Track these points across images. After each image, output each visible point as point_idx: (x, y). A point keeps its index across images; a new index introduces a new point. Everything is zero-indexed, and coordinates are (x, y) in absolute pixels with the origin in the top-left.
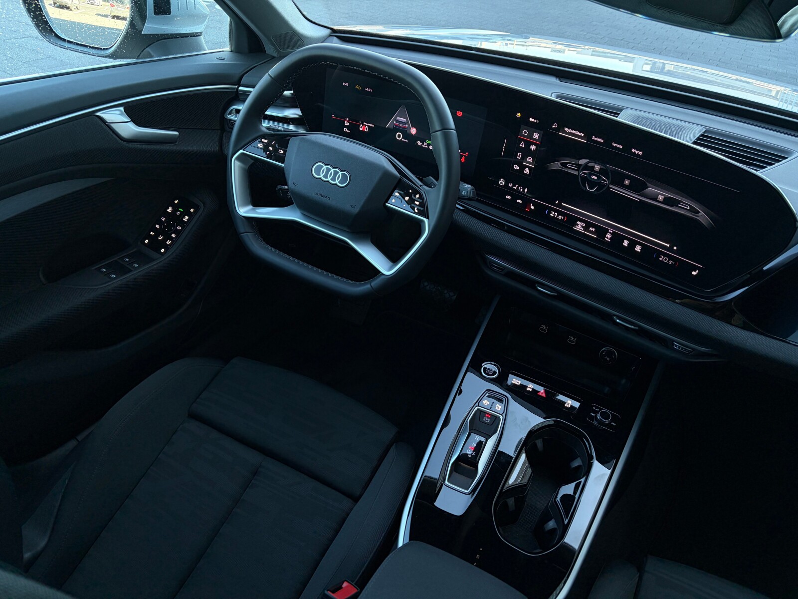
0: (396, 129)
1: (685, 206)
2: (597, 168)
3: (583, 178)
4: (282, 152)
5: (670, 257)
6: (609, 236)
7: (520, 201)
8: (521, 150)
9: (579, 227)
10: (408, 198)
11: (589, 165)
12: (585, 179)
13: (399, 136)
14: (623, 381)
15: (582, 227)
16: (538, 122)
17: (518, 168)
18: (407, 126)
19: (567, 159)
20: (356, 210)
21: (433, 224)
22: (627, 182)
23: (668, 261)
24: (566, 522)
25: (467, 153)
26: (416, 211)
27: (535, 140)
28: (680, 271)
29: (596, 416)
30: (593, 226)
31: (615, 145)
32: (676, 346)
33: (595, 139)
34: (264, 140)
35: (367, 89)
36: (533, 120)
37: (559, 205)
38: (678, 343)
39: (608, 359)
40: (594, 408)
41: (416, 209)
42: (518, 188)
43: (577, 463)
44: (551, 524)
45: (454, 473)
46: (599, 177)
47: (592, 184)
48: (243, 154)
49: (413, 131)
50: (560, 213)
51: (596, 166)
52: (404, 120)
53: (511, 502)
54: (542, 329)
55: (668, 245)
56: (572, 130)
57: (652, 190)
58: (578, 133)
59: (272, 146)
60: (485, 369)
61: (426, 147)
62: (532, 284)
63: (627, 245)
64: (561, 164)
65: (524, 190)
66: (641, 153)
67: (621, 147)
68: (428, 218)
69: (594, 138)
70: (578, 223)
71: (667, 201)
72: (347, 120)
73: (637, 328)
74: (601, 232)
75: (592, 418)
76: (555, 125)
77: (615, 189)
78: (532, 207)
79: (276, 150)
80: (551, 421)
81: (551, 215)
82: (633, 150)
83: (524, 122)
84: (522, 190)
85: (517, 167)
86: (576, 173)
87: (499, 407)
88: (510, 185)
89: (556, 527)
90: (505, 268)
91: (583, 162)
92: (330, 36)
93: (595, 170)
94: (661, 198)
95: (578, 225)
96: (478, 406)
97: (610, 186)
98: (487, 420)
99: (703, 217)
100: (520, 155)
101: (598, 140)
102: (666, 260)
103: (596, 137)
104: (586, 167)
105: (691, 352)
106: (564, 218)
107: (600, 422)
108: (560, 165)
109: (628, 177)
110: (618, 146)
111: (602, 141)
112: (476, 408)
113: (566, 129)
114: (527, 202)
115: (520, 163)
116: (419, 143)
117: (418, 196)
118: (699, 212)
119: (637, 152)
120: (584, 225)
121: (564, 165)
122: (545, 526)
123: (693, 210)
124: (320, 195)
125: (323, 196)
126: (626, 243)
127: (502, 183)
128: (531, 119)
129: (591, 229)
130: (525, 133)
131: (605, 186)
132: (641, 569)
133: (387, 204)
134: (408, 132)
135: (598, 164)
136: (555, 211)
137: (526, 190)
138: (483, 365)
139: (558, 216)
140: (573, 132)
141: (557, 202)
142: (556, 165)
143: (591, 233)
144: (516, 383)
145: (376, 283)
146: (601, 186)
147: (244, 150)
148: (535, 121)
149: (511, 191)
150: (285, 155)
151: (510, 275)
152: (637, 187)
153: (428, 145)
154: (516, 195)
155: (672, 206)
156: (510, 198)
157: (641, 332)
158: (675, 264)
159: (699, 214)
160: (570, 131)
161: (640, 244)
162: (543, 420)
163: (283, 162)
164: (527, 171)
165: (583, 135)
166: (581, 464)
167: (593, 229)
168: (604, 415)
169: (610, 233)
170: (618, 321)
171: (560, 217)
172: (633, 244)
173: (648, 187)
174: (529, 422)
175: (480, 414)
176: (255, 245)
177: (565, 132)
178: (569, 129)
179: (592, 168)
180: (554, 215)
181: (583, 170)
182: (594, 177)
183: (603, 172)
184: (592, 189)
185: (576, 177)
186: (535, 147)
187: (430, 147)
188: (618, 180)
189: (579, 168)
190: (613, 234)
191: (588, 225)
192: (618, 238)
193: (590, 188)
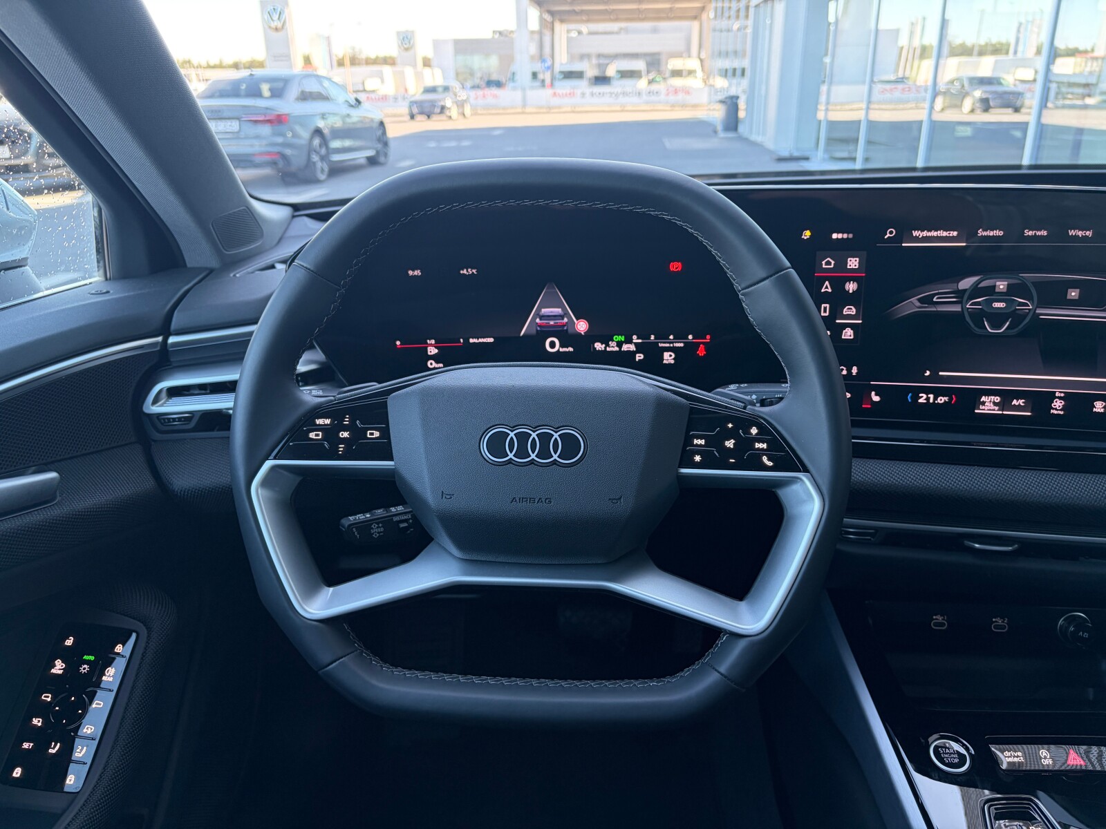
0: (544, 333)
2: (1002, 286)
3: (973, 314)
4: (377, 434)
6: (1058, 404)
7: (846, 395)
8: (826, 298)
10: (733, 441)
11: (982, 285)
12: (978, 316)
13: (552, 345)
15: (995, 404)
16: (851, 236)
18: (566, 320)
19: (930, 287)
20: (626, 505)
22: (1073, 294)
25: (708, 337)
26: (770, 464)
27: (853, 271)
30: (1018, 395)
31: (1030, 233)
33: (985, 234)
34: (319, 421)
35: (465, 272)
36: (840, 236)
37: (935, 378)
41: (765, 459)
46: (1009, 302)
47: (997, 319)
48: (274, 468)
49: (582, 326)
50: (938, 392)
51: (998, 283)
52: (558, 311)
54: (936, 624)
56: (929, 230)
58: (945, 234)
59: (345, 429)
60: (938, 753)
61: (617, 349)
62: (955, 543)
63: (1102, 410)
64: (919, 300)
65: (849, 370)
66: (1089, 233)
67: (1045, 233)
68: (806, 470)
69: (981, 233)
70: (983, 399)
72: (431, 345)
74: (1040, 401)
76: (891, 233)
77: (1051, 313)
78: (876, 398)
79: (358, 434)
81: (920, 401)
82: (1072, 233)
83: (822, 244)
84: (843, 372)
86: (957, 308)
90: (877, 529)
91: (966, 283)
92: (294, 217)
93: (997, 290)
95: (983, 403)
97: (1038, 311)
100: (825, 308)
101: (991, 234)
103: (984, 229)
104: (976, 291)
106: (951, 399)
108: (918, 304)
109: (1074, 284)
110: (1039, 233)
111: (998, 233)
113: (915, 233)
114: (862, 392)
116: (599, 346)
117: (754, 431)
119: (1080, 233)
120: (997, 399)
121: (926, 300)
124: (521, 499)
125: (532, 500)
126: (1099, 407)
128: (835, 236)
129: (1015, 402)
130: (828, 263)
131: (1025, 315)
133: (682, 471)
134: (570, 331)
135: (1001, 279)
136: (927, 391)
137: (855, 370)
139: (935, 399)
140: (934, 234)
141: (928, 373)
142: (912, 305)
143: (1019, 410)
145: (728, 661)
146: (1015, 316)
147: (275, 458)
148: (845, 236)
150: (389, 438)
151: (893, 539)
153: (620, 344)
160: (925, 233)
163: (392, 459)
164: (848, 334)
165: (955, 233)
167: (1021, 402)
169: (1060, 398)
171: (942, 400)
177: (917, 239)
178: (922, 231)
179: (991, 290)
180: (928, 399)
181: (971, 298)
182: (997, 305)
183: (1012, 290)
184: (1000, 328)
185: (959, 316)
186: (856, 284)
187: (625, 347)
188: (1055, 295)
189: (962, 298)
190: (1066, 398)
191: (1006, 397)
192: (1079, 402)
193: (994, 327)
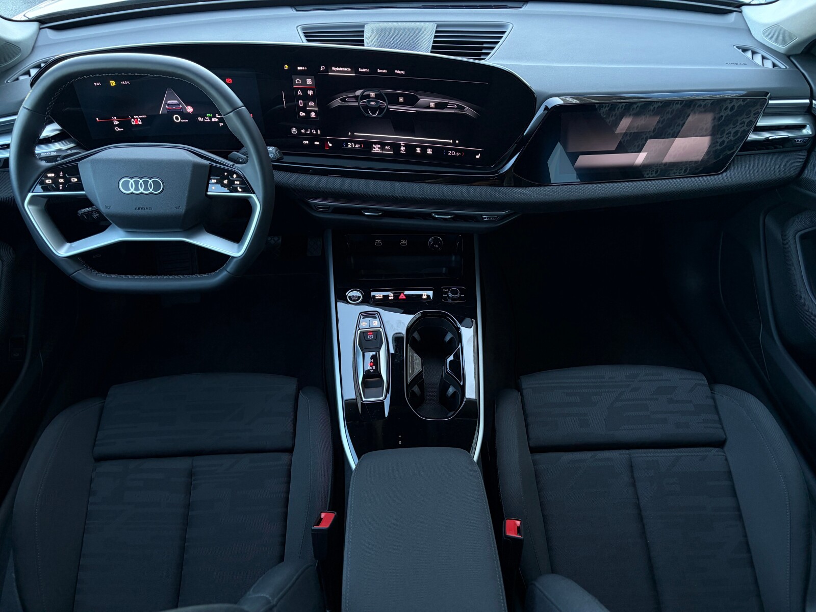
0: (171, 113)
1: (453, 106)
2: (373, 94)
3: (363, 107)
4: (76, 180)
5: (457, 150)
6: (403, 149)
7: (317, 143)
8: (300, 98)
9: (376, 149)
10: (226, 181)
11: (365, 93)
12: (366, 108)
13: (177, 118)
14: (453, 258)
15: (379, 148)
16: (306, 68)
18: (181, 106)
19: (345, 94)
20: (182, 210)
21: (261, 197)
22: (401, 99)
23: (456, 154)
24: (462, 384)
26: (240, 190)
27: (309, 85)
28: (466, 159)
29: (448, 295)
30: (388, 144)
31: (380, 71)
32: (485, 218)
33: (362, 70)
34: (49, 175)
35: (123, 82)
36: (301, 68)
37: (353, 136)
38: (486, 215)
39: (437, 246)
40: (444, 290)
41: (238, 188)
42: (311, 131)
43: (449, 337)
44: (451, 390)
45: (365, 389)
46: (377, 102)
47: (374, 110)
48: (33, 196)
49: (190, 109)
50: (356, 143)
51: (371, 93)
52: (175, 102)
53: (416, 389)
54: (377, 244)
55: (451, 141)
56: (339, 67)
57: (423, 100)
58: (346, 69)
59: (61, 178)
60: (350, 297)
61: (209, 120)
62: (359, 212)
63: (420, 152)
64: (340, 100)
65: (317, 132)
66: (403, 72)
67: (385, 71)
68: (254, 193)
69: (360, 70)
70: (374, 146)
71: (438, 106)
72: (115, 119)
73: (453, 216)
75: (445, 298)
76: (323, 68)
77: (393, 108)
78: (330, 145)
79: (67, 181)
80: (419, 314)
81: (349, 146)
82: (396, 72)
83: (293, 72)
84: (315, 132)
85: (303, 114)
86: (356, 104)
87: (375, 323)
88: (303, 131)
89: (455, 390)
90: (330, 206)
91: (358, 93)
93: (371, 97)
94: (432, 105)
95: (374, 148)
96: (360, 329)
97: (389, 107)
98: (371, 337)
99: (468, 111)
100: (301, 102)
101: (364, 70)
102: (453, 153)
103: (362, 69)
104: (363, 97)
105: (497, 218)
106: (361, 146)
107: (453, 299)
108: (340, 102)
109: (402, 95)
110: (383, 71)
111: (367, 70)
112: (359, 332)
113: (333, 68)
114: (323, 142)
115: (304, 109)
116: (200, 119)
117: (235, 176)
118: (465, 108)
119: (400, 72)
120: (379, 146)
121: (343, 100)
122: (447, 393)
123: (459, 107)
124: (139, 208)
125: (143, 208)
126: (418, 150)
127: (295, 132)
128: (299, 68)
129: (386, 147)
130: (298, 81)
131: (384, 108)
132: (519, 389)
133: (208, 193)
134: (184, 112)
135: (373, 91)
136: (351, 142)
137: (319, 132)
138: (347, 294)
139: (355, 145)
140: (341, 69)
141: (350, 134)
142: (337, 102)
143: (388, 151)
144: (379, 297)
145: (230, 267)
146: (381, 109)
147: (33, 192)
148: (303, 68)
149: (305, 136)
150: (81, 181)
151: (336, 210)
152: (411, 101)
153: (210, 118)
154: (312, 138)
155: (443, 109)
156: (307, 142)
157: (457, 218)
158: (462, 154)
159: (466, 109)
160: (337, 69)
161: (430, 147)
162: (412, 316)
163: (83, 190)
164: (313, 115)
165: (350, 69)
166: (452, 336)
167: (389, 147)
168: (454, 292)
169: (403, 146)
170: (437, 216)
171: (358, 146)
172: (424, 149)
173: (419, 99)
174: (403, 323)
175: (364, 335)
176: (93, 279)
177: (334, 71)
178: (336, 68)
179: (368, 96)
180: (352, 145)
181: (361, 100)
182: (372, 103)
183: (378, 97)
184: (375, 113)
185: (357, 108)
186: (312, 91)
187: (213, 120)
188: (393, 100)
189: (358, 99)
190: (406, 146)
191: (383, 145)
192: (410, 148)
193: (373, 113)
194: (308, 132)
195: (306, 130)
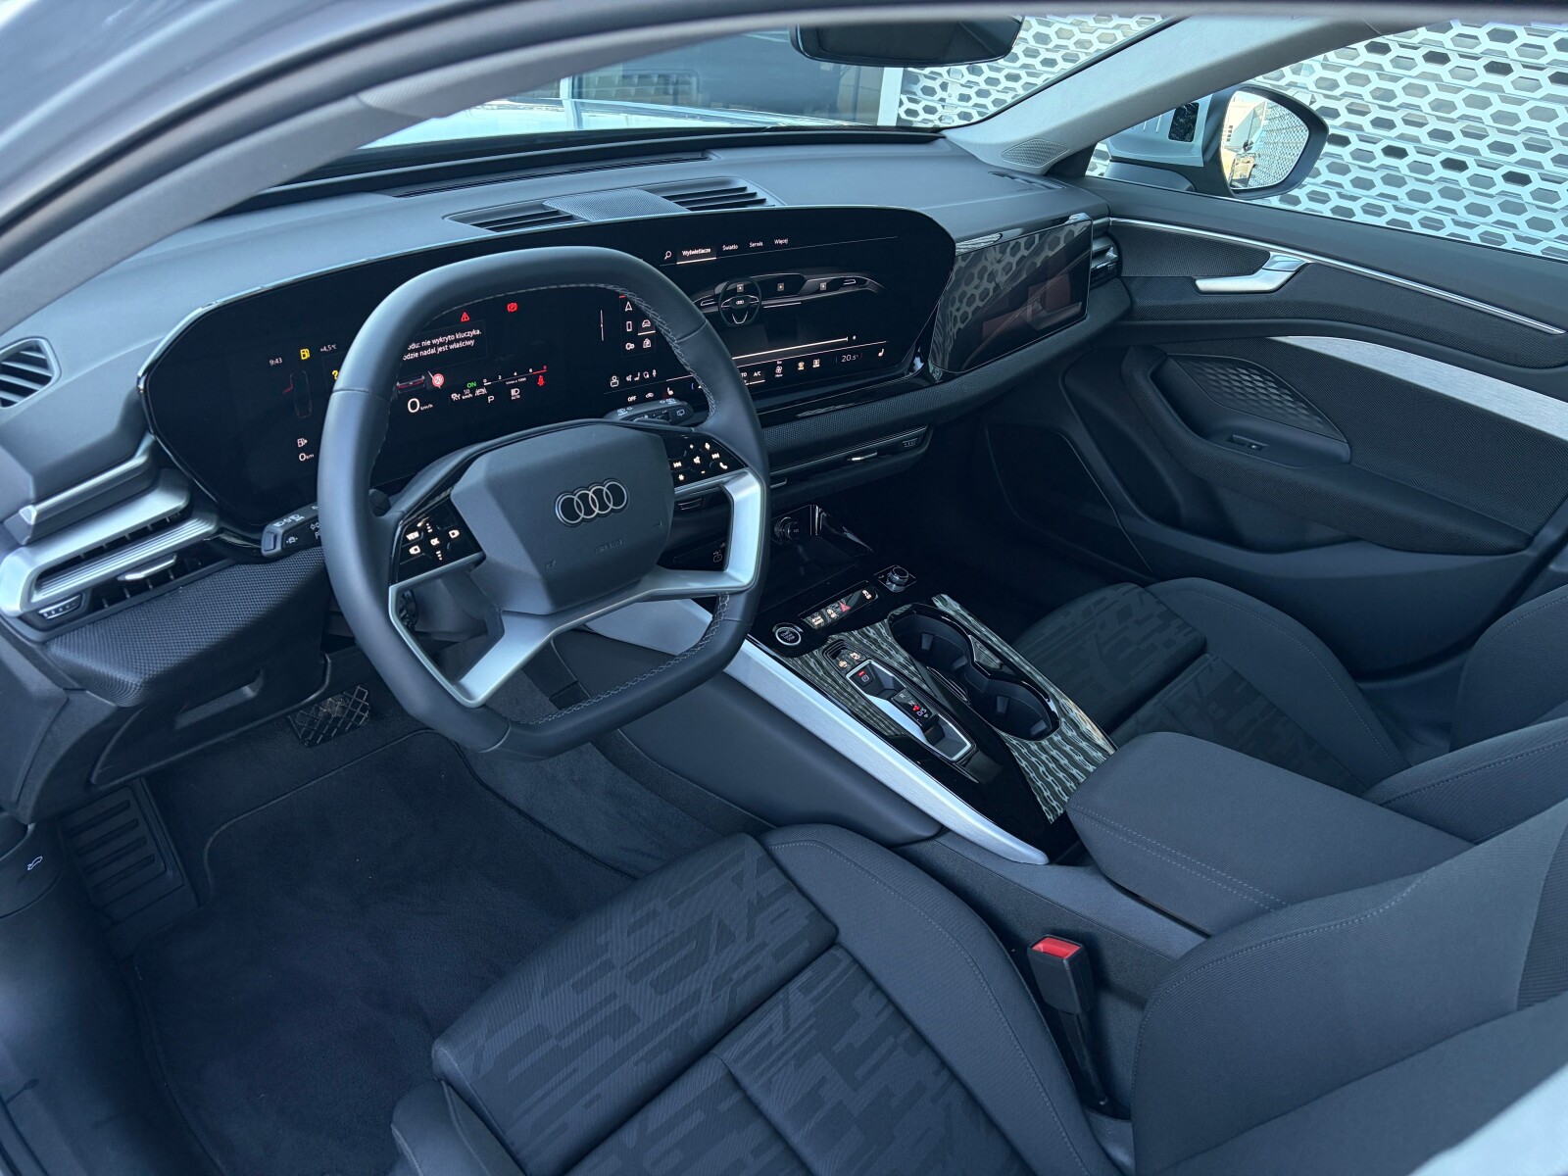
0: (405, 395)
1: (849, 282)
2: (740, 287)
3: (726, 311)
4: (458, 532)
5: (853, 352)
6: (779, 369)
7: (650, 395)
8: (628, 316)
10: (698, 458)
11: (728, 288)
12: (729, 313)
13: (414, 405)
17: (632, 346)
19: (700, 295)
22: (781, 287)
23: (852, 357)
25: (545, 367)
26: (725, 467)
28: (867, 363)
30: (758, 368)
31: (754, 245)
33: (727, 248)
34: (411, 537)
38: (906, 439)
40: (880, 578)
42: (640, 376)
46: (745, 299)
47: (740, 315)
48: (399, 591)
49: (439, 381)
51: (738, 286)
54: (716, 559)
55: (847, 339)
56: (693, 250)
57: (811, 281)
58: (703, 251)
59: (432, 536)
60: (782, 639)
61: (471, 395)
63: (803, 369)
65: (651, 374)
66: (786, 241)
67: (761, 244)
68: (747, 466)
69: (725, 248)
71: (831, 286)
74: (768, 369)
76: (669, 254)
77: (771, 304)
78: (671, 392)
79: (444, 538)
80: (887, 621)
82: (776, 242)
84: (647, 376)
85: (630, 346)
86: (716, 309)
87: (855, 656)
88: (629, 379)
91: (719, 289)
93: (738, 291)
94: (823, 286)
97: (762, 303)
98: (865, 678)
99: (871, 285)
100: (629, 325)
101: (731, 248)
102: (849, 358)
103: (727, 245)
104: (727, 294)
105: (917, 441)
109: (781, 280)
110: (758, 244)
111: (735, 247)
112: (848, 678)
113: (685, 253)
115: (633, 337)
116: (455, 396)
118: (867, 281)
119: (781, 242)
120: (745, 375)
123: (860, 282)
126: (801, 366)
127: (616, 383)
129: (755, 374)
131: (755, 308)
134: (428, 388)
135: (740, 282)
137: (654, 373)
140: (695, 252)
143: (759, 379)
144: (821, 622)
146: (752, 310)
147: (396, 582)
149: (633, 387)
150: (469, 532)
152: (795, 286)
153: (473, 390)
154: (642, 388)
155: (838, 289)
156: (634, 397)
158: (860, 356)
159: (868, 283)
160: (691, 252)
161: (816, 357)
162: (882, 624)
164: (646, 343)
165: (710, 250)
167: (758, 373)
169: (780, 365)
172: (809, 361)
173: (806, 281)
177: (685, 258)
178: (689, 250)
179: (734, 292)
181: (723, 300)
182: (740, 302)
183: (748, 289)
184: (741, 319)
185: (716, 315)
187: (478, 392)
188: (769, 291)
189: (718, 300)
190: (783, 363)
191: (750, 370)
192: (791, 365)
193: (738, 320)
194: (637, 379)
195: (635, 376)
